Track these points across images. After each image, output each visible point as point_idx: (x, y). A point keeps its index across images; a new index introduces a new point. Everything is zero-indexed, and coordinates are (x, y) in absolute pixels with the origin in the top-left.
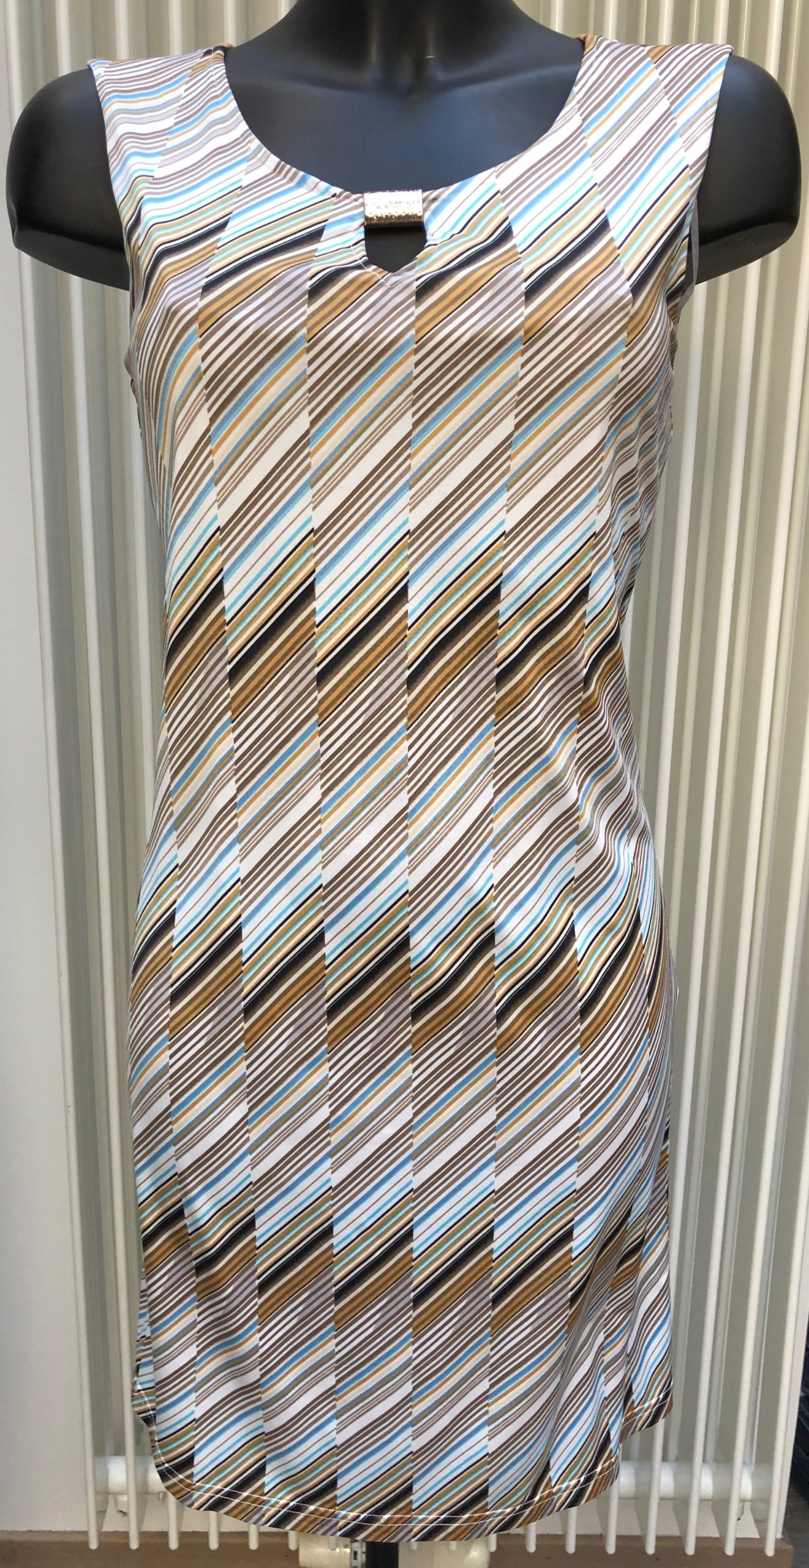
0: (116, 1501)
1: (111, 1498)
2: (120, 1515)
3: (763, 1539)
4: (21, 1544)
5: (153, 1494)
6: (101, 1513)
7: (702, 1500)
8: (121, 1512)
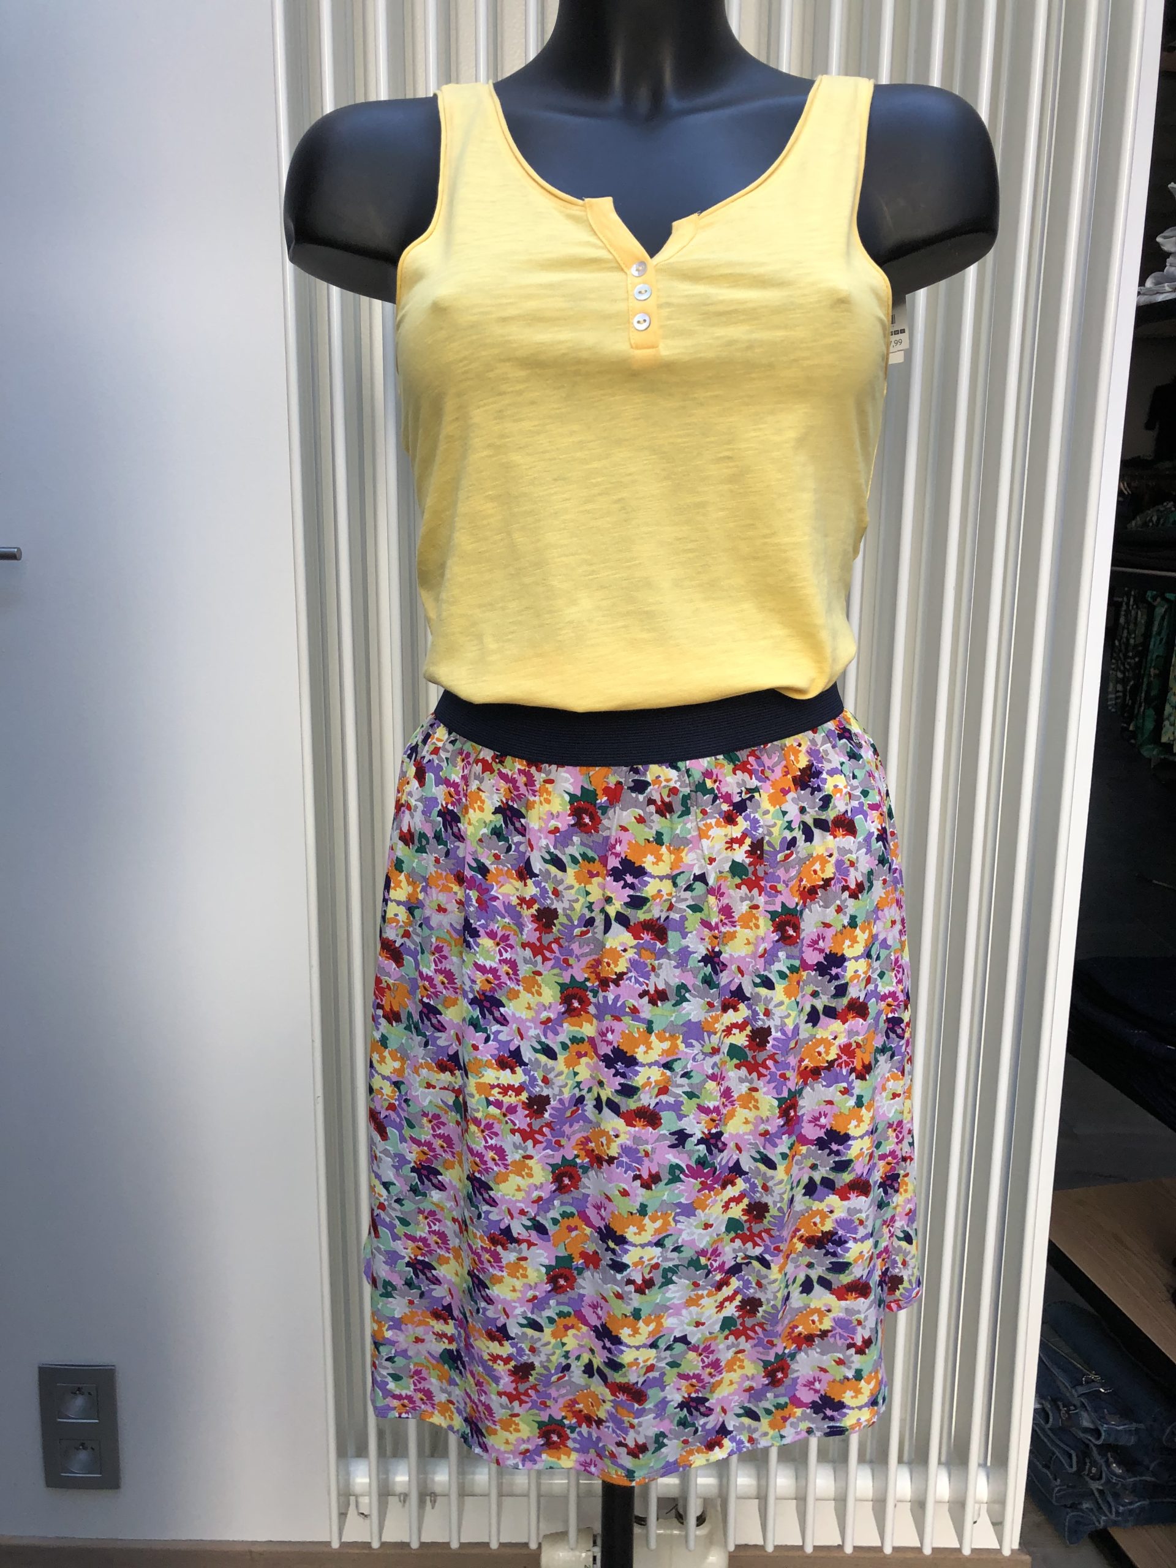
0: (357, 1502)
1: (352, 1499)
2: (361, 1519)
5: (395, 1495)
6: (343, 1515)
7: (939, 1502)
8: (363, 1514)
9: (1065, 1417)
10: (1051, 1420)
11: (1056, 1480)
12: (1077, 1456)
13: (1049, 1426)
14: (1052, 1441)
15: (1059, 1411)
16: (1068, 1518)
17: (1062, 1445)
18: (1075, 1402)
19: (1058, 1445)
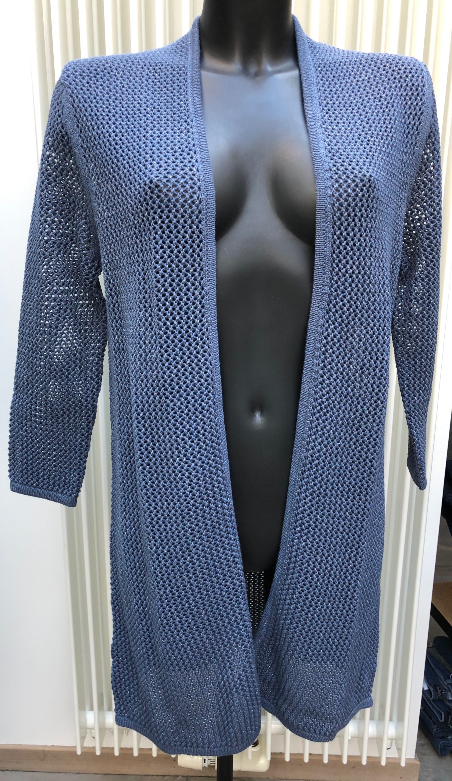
0: (91, 732)
1: (88, 731)
2: (91, 739)
3: (400, 758)
4: (49, 752)
5: (108, 729)
6: (83, 738)
7: (370, 739)
8: (92, 737)
9: (440, 695)
10: (433, 696)
11: (434, 724)
12: (445, 715)
13: (432, 699)
14: (433, 706)
15: (437, 691)
16: (440, 744)
17: (438, 708)
18: (445, 687)
19: (435, 708)
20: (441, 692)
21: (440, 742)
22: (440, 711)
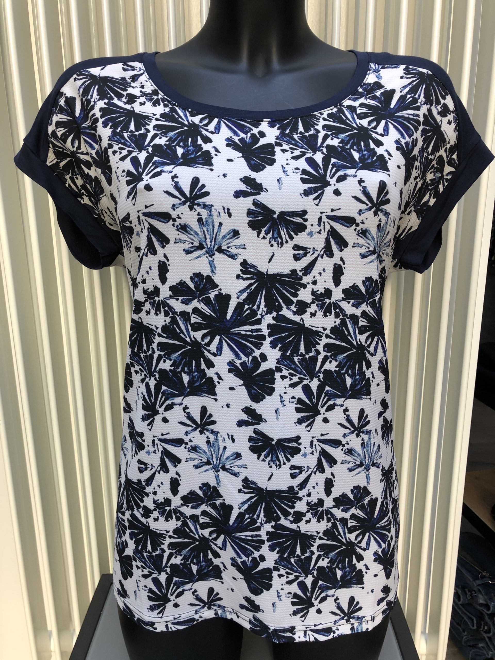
9: (469, 597)
10: (462, 600)
11: (464, 632)
12: (476, 620)
13: (461, 602)
14: (462, 611)
15: (466, 594)
16: (471, 652)
17: (468, 614)
18: (476, 589)
19: (465, 614)
20: (471, 595)
21: (470, 650)
22: (470, 616)
